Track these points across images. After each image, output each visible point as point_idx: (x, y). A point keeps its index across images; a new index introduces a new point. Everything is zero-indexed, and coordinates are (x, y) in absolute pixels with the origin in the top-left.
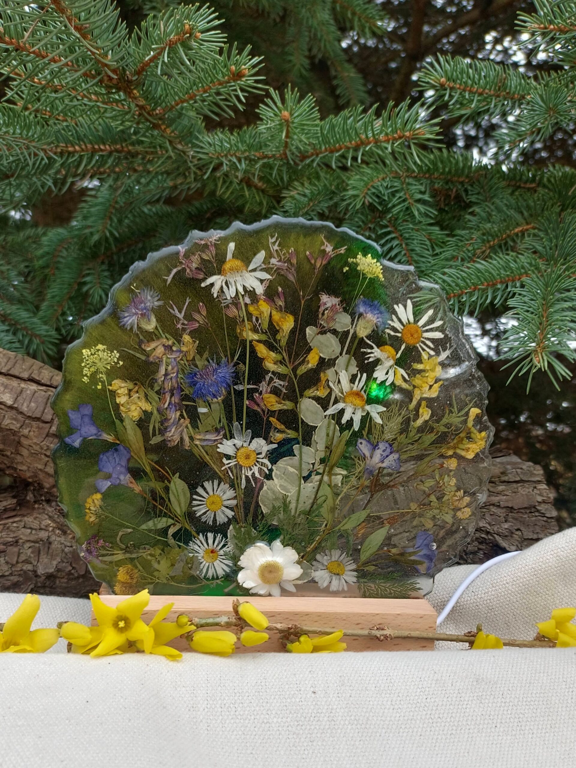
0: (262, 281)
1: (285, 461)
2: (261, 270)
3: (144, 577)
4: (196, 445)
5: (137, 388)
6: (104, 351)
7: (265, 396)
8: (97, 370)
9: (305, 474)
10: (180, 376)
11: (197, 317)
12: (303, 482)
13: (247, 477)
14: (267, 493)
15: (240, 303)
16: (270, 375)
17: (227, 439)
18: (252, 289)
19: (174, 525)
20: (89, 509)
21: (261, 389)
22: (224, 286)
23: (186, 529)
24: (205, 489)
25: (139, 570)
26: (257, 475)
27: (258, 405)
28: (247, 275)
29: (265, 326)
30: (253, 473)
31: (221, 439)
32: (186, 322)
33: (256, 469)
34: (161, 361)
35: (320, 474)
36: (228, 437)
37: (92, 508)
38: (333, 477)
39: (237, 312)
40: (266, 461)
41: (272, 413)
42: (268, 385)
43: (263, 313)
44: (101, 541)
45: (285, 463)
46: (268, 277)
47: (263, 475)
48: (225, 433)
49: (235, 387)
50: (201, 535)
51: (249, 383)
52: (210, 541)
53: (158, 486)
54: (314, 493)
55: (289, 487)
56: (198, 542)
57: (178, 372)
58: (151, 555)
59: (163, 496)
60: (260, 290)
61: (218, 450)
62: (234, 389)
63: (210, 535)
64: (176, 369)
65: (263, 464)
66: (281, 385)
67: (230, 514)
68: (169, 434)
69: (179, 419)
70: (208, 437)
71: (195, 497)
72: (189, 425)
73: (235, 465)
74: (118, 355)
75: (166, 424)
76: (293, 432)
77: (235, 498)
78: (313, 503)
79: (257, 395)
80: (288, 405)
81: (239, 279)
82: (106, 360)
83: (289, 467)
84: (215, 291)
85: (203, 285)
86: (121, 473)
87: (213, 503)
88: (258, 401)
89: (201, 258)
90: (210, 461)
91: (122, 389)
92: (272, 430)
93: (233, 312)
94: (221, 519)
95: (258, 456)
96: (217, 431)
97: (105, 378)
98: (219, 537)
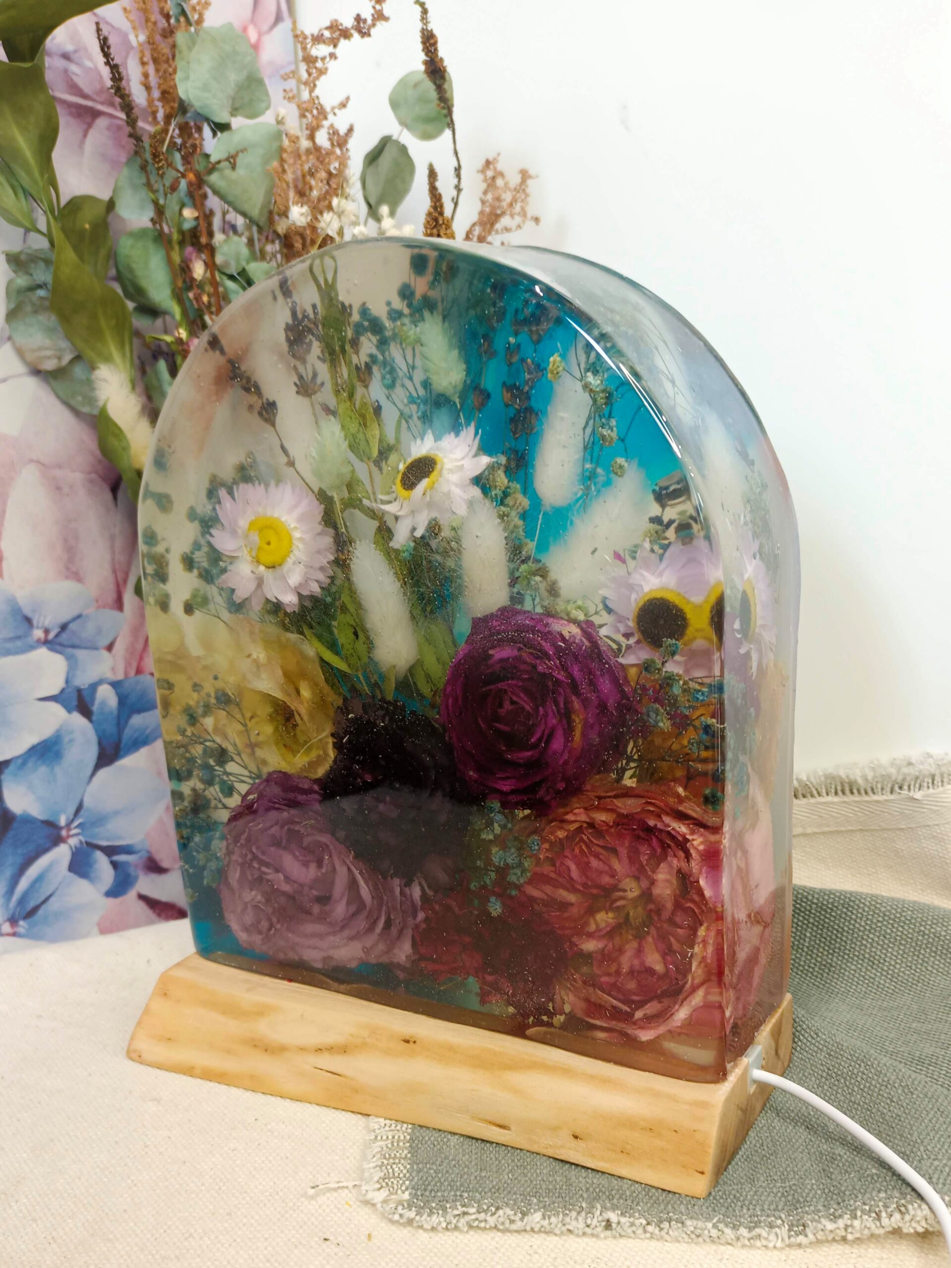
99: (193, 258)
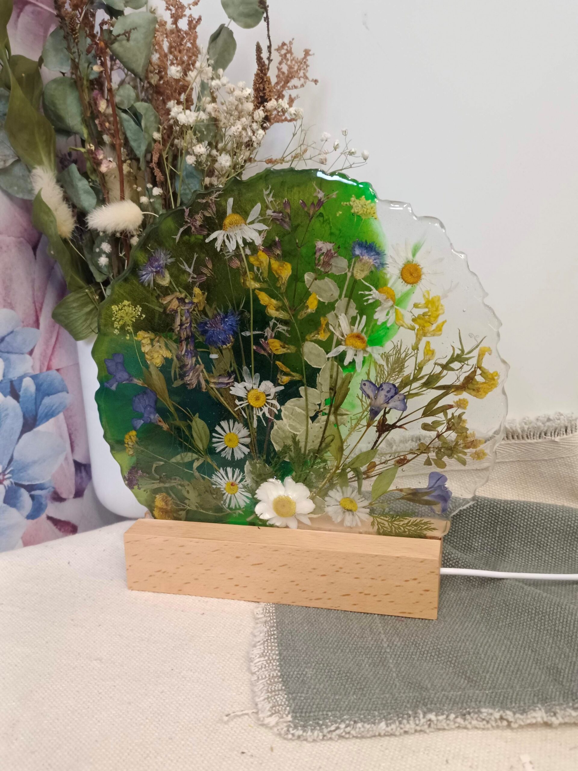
0: (260, 232)
1: (292, 402)
2: (259, 222)
3: (177, 503)
4: (212, 388)
5: (158, 338)
6: (129, 306)
7: (270, 341)
8: (125, 323)
9: (312, 414)
10: (193, 325)
11: (205, 271)
12: (310, 421)
13: (258, 417)
14: (278, 432)
15: (241, 255)
16: (273, 321)
17: (239, 383)
18: (251, 241)
19: (198, 459)
20: (128, 444)
21: (266, 334)
22: (226, 241)
23: (208, 463)
24: (222, 428)
25: (173, 498)
26: (268, 415)
27: (265, 350)
28: (246, 227)
29: (266, 275)
30: (264, 414)
31: (233, 382)
32: (195, 276)
33: (266, 410)
34: (176, 312)
35: (326, 414)
36: (239, 379)
37: (130, 443)
38: (339, 417)
39: (239, 263)
40: (275, 402)
41: (278, 357)
42: (273, 330)
43: (262, 262)
44: (140, 472)
45: (292, 404)
46: (265, 227)
47: (273, 415)
48: (236, 376)
49: (243, 334)
50: (221, 469)
51: (254, 330)
52: (230, 475)
53: (181, 424)
54: (322, 433)
55: (298, 426)
56: (219, 475)
57: (191, 322)
58: (182, 485)
59: (187, 433)
60: (258, 241)
61: (231, 392)
62: (241, 335)
63: (229, 470)
64: (189, 320)
65: (272, 405)
66: (284, 330)
67: (246, 450)
68: (187, 379)
69: (196, 365)
70: (221, 380)
71: (214, 434)
72: (204, 370)
73: (248, 406)
74: (140, 309)
75: (185, 370)
76: (298, 375)
77: (249, 436)
78: (321, 443)
79: (263, 340)
80: (291, 349)
81: (238, 231)
82: (132, 314)
83: (296, 408)
84: (218, 245)
85: (207, 241)
86: (151, 413)
87: (230, 440)
88: (264, 345)
89: (204, 216)
90: (224, 402)
91: (146, 340)
92: (279, 373)
93: (236, 263)
94: (239, 455)
95: (268, 398)
96: (229, 375)
97: (132, 330)
98: (237, 471)
99: (99, 98)
